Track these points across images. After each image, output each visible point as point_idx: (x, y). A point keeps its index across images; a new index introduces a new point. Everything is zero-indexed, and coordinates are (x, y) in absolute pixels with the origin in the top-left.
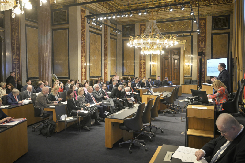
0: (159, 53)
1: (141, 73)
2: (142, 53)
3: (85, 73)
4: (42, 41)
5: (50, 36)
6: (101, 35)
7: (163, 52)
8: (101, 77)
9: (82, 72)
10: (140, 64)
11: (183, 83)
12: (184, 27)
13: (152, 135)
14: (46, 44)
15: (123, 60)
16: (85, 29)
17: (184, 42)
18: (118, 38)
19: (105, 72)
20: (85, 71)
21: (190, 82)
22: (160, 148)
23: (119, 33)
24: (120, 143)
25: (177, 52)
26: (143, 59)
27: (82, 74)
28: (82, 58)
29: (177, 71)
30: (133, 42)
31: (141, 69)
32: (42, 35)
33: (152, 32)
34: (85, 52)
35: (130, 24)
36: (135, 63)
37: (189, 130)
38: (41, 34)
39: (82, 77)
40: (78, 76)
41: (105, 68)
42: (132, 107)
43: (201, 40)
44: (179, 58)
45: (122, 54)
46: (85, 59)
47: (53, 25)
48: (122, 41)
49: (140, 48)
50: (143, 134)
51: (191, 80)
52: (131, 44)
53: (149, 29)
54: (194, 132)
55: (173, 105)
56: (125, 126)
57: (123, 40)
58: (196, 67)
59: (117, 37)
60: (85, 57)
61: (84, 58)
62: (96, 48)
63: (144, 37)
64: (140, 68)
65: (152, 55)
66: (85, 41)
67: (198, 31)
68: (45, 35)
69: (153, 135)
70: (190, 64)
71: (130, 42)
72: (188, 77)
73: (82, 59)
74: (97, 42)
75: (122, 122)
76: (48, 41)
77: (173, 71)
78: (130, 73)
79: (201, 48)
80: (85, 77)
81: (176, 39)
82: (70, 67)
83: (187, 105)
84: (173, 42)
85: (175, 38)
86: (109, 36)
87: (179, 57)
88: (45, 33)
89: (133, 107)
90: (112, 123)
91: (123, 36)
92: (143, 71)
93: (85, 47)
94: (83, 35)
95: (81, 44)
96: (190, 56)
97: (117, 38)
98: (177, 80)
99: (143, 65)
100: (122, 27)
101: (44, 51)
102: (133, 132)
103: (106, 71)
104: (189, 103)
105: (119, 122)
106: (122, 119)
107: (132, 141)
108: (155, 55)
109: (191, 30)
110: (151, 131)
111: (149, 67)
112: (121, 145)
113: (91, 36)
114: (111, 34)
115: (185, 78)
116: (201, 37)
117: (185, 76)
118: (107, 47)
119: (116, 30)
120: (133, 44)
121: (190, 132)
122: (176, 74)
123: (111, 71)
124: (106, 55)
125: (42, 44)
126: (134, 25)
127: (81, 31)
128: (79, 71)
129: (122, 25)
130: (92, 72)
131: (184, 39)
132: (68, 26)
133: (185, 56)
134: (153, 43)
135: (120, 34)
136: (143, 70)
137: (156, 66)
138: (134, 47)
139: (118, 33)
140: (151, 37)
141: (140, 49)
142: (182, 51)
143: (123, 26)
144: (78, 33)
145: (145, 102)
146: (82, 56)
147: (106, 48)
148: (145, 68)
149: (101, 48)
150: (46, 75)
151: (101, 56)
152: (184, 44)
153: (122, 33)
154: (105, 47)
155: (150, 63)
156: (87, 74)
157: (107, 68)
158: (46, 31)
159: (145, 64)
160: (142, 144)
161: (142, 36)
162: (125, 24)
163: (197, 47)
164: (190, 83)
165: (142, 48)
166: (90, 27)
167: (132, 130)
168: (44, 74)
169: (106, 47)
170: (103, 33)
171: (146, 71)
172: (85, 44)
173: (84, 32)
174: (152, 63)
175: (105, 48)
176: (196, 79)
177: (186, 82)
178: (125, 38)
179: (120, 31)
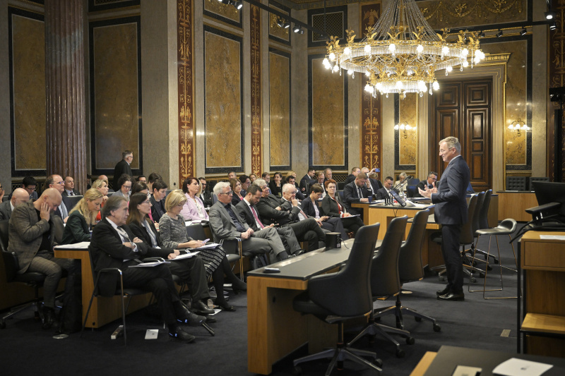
0: (425, 89)
1: (367, 157)
2: (368, 89)
3: (190, 158)
4: (58, 56)
5: (82, 38)
6: (239, 39)
7: (436, 86)
8: (242, 169)
9: (181, 155)
10: (365, 131)
11: (502, 189)
12: (503, 11)
13: (404, 339)
14: (68, 64)
15: (310, 125)
16: (190, 20)
17: (504, 57)
18: (293, 50)
19: (253, 155)
20: (192, 152)
21: (524, 184)
22: (429, 357)
23: (297, 31)
24: (295, 361)
25: (482, 91)
26: (374, 115)
27: (182, 159)
28: (182, 110)
29: (482, 151)
30: (341, 56)
31: (367, 147)
32: (58, 36)
33: (401, 22)
34: (190, 92)
35: (332, 5)
36: (346, 132)
37: (528, 316)
38: (53, 34)
39: (180, 169)
40: (168, 167)
41: (253, 144)
42: (336, 247)
43: (560, 49)
44: (487, 109)
45: (307, 99)
46: (191, 112)
47: (92, 9)
48: (306, 58)
49: (363, 74)
50: (371, 332)
51: (528, 179)
52: (334, 63)
53: (393, 12)
54: (546, 323)
55: (470, 252)
56: (311, 302)
57: (310, 57)
58: (544, 136)
59: (292, 48)
60: (190, 106)
61: (188, 110)
62: (225, 81)
63: (376, 39)
64: (364, 144)
65: (401, 96)
66: (190, 56)
67: (550, 17)
68: (65, 36)
69: (408, 338)
70: (525, 128)
71: (332, 56)
72: (519, 168)
73: (182, 114)
74: (228, 62)
75: (302, 286)
76: (75, 55)
77: (468, 150)
78: (331, 158)
79: (560, 75)
80: (192, 168)
81: (478, 42)
82: (144, 139)
83: (522, 231)
84: (470, 51)
85: (475, 40)
86: (265, 43)
87: (489, 106)
88: (67, 31)
89: (338, 245)
90: (270, 290)
91: (310, 44)
92: (372, 152)
93: (190, 77)
94: (185, 38)
95: (180, 66)
96: (524, 107)
97: (290, 50)
98: (481, 179)
99: (372, 133)
100: (306, 15)
101: (63, 84)
102: (339, 322)
103: (255, 153)
104: (527, 227)
105: (292, 288)
106: (302, 279)
107: (337, 353)
108: (412, 97)
109: (526, 20)
110: (398, 326)
111: (393, 139)
112: (299, 365)
113: (208, 43)
114: (270, 37)
115: (509, 172)
116: (559, 40)
117: (508, 167)
118: (259, 79)
119: (289, 20)
120: (341, 62)
121: (530, 322)
122: (477, 160)
123: (272, 155)
124: (256, 102)
125: (56, 63)
126: (345, 8)
127: (179, 25)
128: (171, 150)
129: (306, 11)
130: (211, 155)
131: (504, 50)
132: (137, 11)
133: (508, 105)
134: (403, 56)
135: (299, 32)
136: (372, 150)
137: (416, 135)
138: (345, 71)
139: (294, 29)
140: (397, 36)
141: (363, 80)
142: (499, 88)
143: (310, 13)
144: (169, 33)
145: (377, 223)
146: (180, 105)
147: (255, 80)
148: (379, 143)
149: (239, 78)
150: (68, 161)
151: (239, 106)
152: (505, 63)
153: (306, 30)
154: (252, 78)
155: (397, 127)
156: (198, 159)
157: (259, 144)
158: (70, 23)
159: (379, 130)
160: (370, 364)
161: (370, 35)
162: (315, 7)
163: (545, 74)
164: (524, 188)
165: (368, 74)
166: (206, 13)
167: (334, 314)
168: (62, 157)
169: (255, 76)
170: (246, 33)
171: (384, 154)
172: (190, 67)
173: (187, 28)
174: (401, 127)
175: (252, 82)
176: (544, 176)
177: (511, 184)
178: (314, 50)
179: (298, 24)
